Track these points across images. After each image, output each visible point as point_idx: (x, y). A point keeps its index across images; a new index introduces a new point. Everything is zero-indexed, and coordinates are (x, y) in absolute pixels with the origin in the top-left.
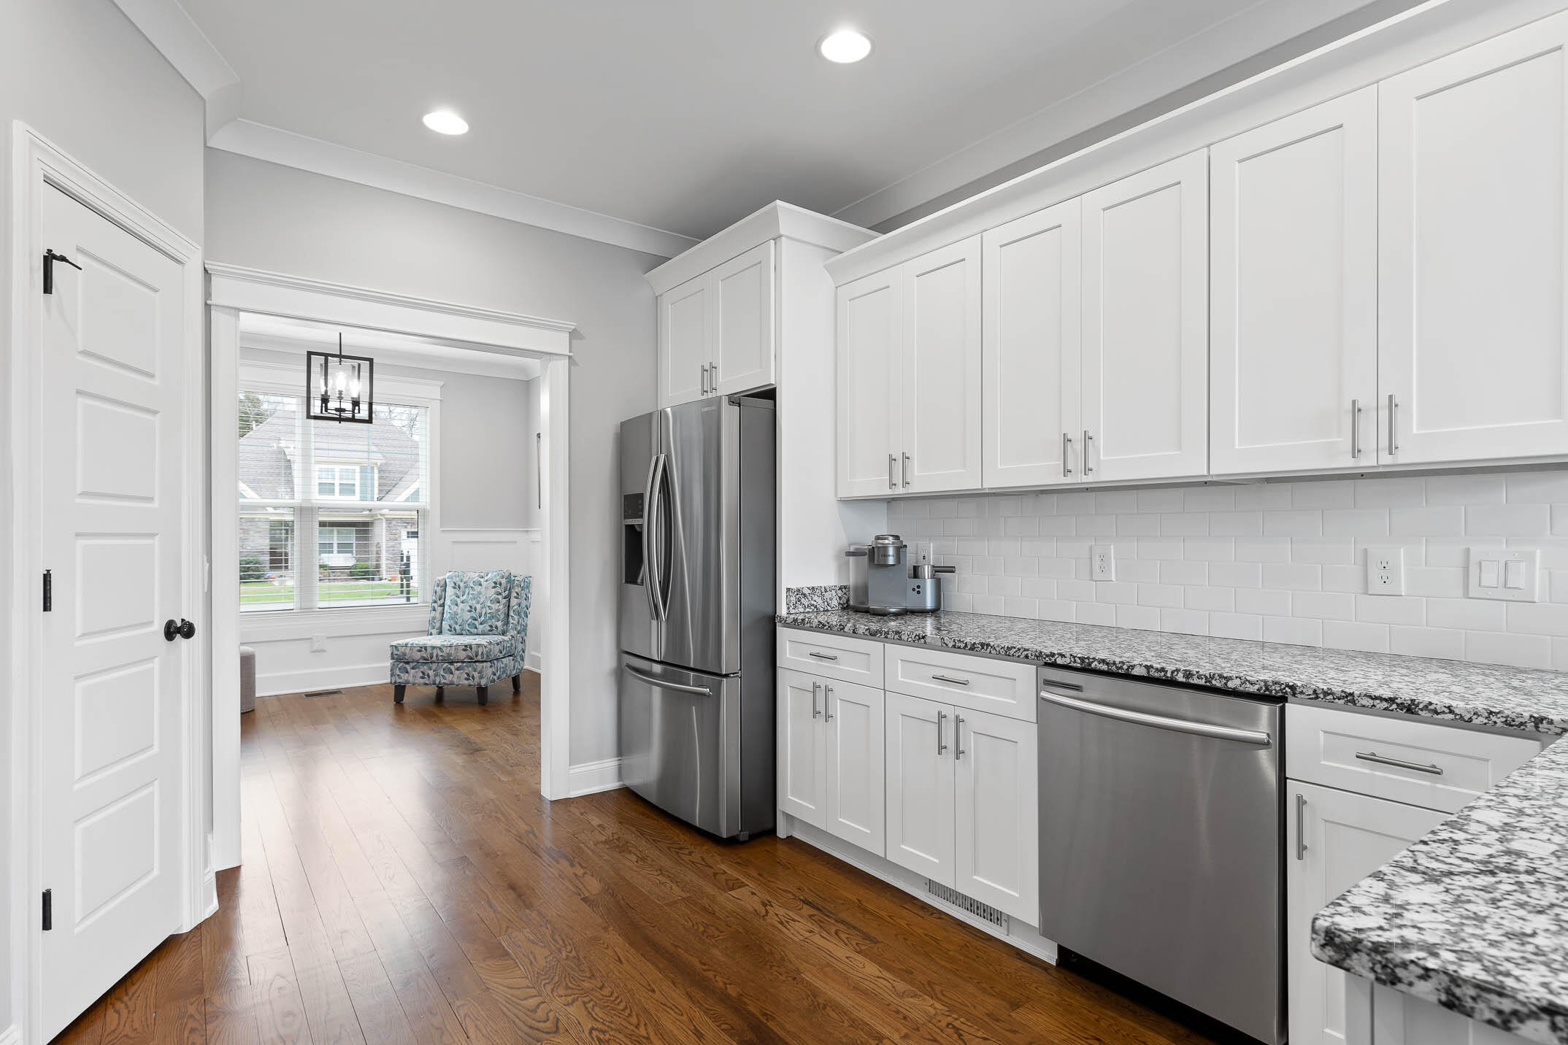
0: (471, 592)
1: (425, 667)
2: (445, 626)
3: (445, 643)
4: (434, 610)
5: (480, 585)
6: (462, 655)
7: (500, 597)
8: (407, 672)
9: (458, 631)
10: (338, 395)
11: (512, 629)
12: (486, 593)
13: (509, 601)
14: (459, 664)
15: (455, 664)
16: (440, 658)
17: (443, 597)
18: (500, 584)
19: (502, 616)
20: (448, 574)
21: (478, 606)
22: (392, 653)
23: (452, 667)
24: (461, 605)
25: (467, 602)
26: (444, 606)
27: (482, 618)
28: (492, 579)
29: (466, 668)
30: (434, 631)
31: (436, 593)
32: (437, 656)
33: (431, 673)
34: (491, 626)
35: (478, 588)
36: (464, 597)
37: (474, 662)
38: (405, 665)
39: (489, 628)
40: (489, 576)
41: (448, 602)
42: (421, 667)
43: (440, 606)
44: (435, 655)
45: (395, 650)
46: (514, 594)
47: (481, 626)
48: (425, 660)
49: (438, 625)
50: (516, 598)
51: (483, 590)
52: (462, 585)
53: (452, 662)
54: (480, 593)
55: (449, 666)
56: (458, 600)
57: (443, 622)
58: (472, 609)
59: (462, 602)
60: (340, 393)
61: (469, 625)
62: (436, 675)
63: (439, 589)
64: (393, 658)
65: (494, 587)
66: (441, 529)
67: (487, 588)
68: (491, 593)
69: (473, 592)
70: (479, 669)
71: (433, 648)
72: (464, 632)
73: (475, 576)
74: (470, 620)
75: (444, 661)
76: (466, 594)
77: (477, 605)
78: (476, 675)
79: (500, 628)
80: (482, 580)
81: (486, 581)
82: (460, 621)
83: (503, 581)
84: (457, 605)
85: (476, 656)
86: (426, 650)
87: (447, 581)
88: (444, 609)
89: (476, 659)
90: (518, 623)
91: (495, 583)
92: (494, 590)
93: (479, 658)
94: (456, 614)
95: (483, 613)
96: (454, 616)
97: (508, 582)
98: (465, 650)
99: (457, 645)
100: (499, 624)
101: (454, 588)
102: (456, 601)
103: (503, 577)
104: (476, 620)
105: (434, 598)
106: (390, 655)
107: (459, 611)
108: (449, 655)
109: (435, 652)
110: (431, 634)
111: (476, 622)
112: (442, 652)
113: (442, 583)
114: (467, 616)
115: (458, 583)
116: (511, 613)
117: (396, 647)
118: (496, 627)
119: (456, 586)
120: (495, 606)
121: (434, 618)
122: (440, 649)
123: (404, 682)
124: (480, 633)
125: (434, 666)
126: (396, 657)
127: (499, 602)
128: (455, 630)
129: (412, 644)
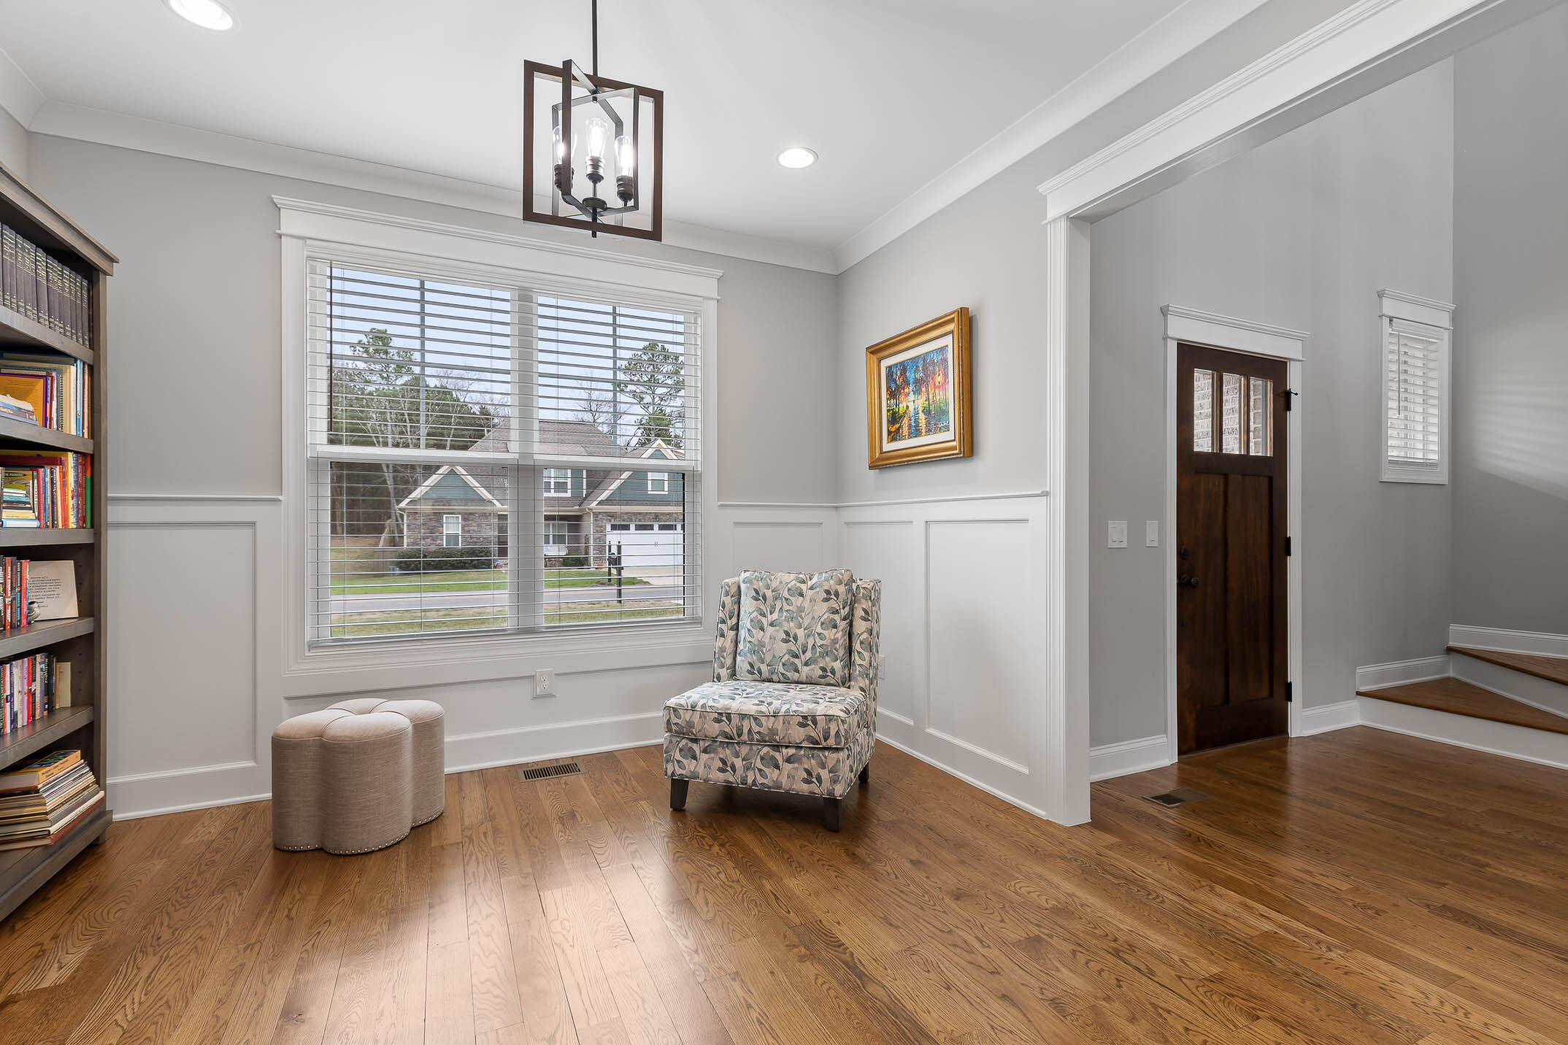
0: (786, 607)
1: (728, 751)
2: (742, 663)
3: (763, 708)
4: (723, 635)
5: (801, 595)
6: (798, 734)
7: (837, 617)
8: (694, 758)
9: (766, 674)
10: (589, 170)
11: (860, 674)
12: (812, 610)
13: (851, 625)
14: (791, 751)
15: (784, 750)
16: (756, 737)
17: (736, 613)
18: (837, 594)
19: (841, 652)
20: (744, 575)
21: (801, 633)
22: (668, 720)
23: (777, 755)
24: (770, 630)
25: (780, 625)
26: (737, 629)
27: (808, 655)
28: (821, 586)
29: (804, 760)
30: (724, 672)
31: (724, 607)
32: (750, 731)
33: (738, 763)
34: (824, 669)
35: (797, 601)
36: (775, 616)
37: (820, 749)
38: (690, 744)
39: (820, 673)
40: (815, 580)
41: (745, 623)
42: (720, 749)
43: (732, 629)
44: (745, 731)
45: (672, 716)
46: (859, 613)
47: (806, 669)
48: (727, 738)
49: (729, 661)
50: (865, 619)
51: (807, 604)
52: (769, 594)
53: (778, 746)
54: (801, 609)
55: (772, 753)
56: (763, 620)
57: (739, 658)
58: (789, 637)
59: (772, 624)
60: (596, 163)
61: (784, 665)
62: (747, 768)
63: (728, 600)
64: (669, 730)
65: (826, 600)
66: (720, 503)
67: (813, 600)
68: (822, 609)
69: (789, 608)
70: (830, 764)
71: (743, 716)
72: (775, 677)
73: (790, 579)
74: (787, 657)
75: (763, 742)
76: (777, 610)
77: (797, 631)
78: (825, 774)
79: (839, 674)
80: (803, 587)
81: (812, 588)
82: (768, 658)
83: (842, 589)
84: (762, 629)
85: (826, 739)
86: (729, 720)
87: (743, 587)
88: (737, 635)
89: (824, 744)
90: (870, 664)
91: (828, 592)
92: (826, 605)
93: (831, 742)
94: (761, 644)
95: (810, 646)
96: (757, 649)
97: (850, 590)
98: (802, 725)
99: (787, 715)
100: (837, 665)
101: (757, 599)
102: (760, 621)
103: (840, 582)
104: (796, 656)
105: (721, 615)
106: (664, 725)
107: (767, 640)
108: (773, 732)
109: (746, 725)
110: (719, 679)
111: (796, 661)
112: (761, 726)
113: (734, 590)
114: (781, 649)
115: (763, 590)
116: (857, 646)
117: (675, 710)
118: (833, 672)
119: (758, 596)
120: (830, 634)
121: (722, 650)
122: (755, 719)
123: (689, 774)
124: (804, 680)
125: (744, 750)
126: (674, 728)
127: (835, 627)
128: (760, 672)
129: (704, 706)
